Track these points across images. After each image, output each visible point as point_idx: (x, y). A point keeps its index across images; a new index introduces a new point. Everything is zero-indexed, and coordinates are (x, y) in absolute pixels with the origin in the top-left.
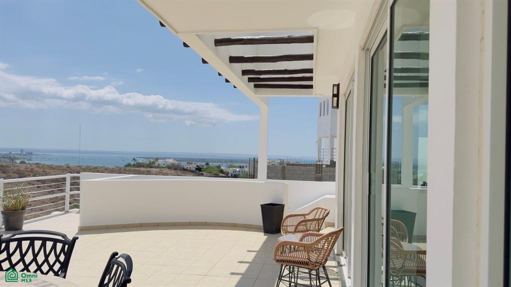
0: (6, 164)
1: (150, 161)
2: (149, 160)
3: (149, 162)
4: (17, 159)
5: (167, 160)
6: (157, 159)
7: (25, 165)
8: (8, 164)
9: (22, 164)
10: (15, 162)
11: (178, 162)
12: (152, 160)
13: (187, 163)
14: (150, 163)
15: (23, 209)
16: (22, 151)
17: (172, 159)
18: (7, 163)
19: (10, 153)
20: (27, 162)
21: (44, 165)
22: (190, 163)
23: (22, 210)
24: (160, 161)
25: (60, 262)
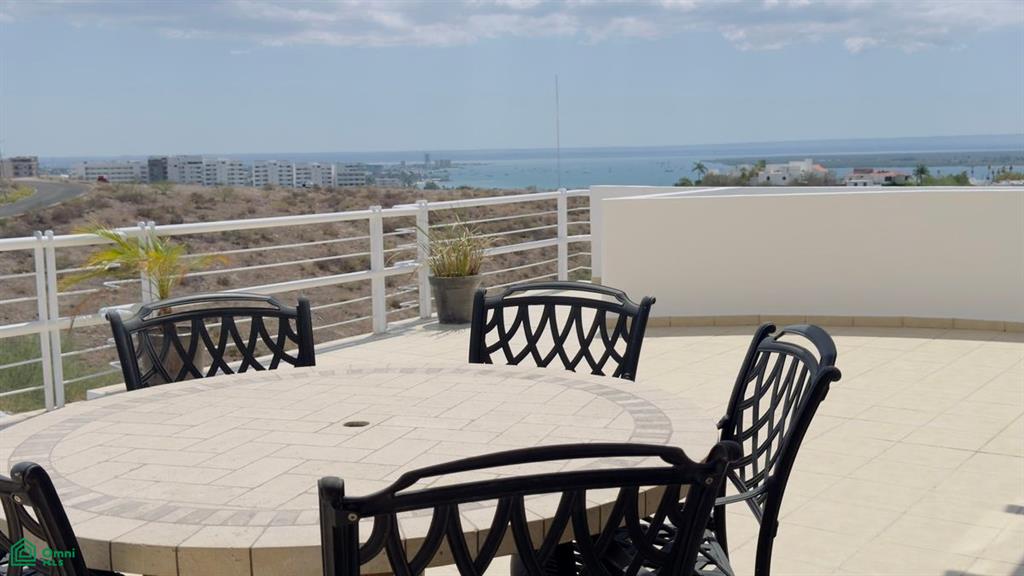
0: (396, 191)
1: (744, 169)
2: (742, 166)
3: (739, 174)
4: (419, 177)
5: (792, 164)
6: (763, 163)
7: (437, 191)
8: (401, 190)
9: (430, 191)
10: (415, 187)
11: (826, 170)
12: (748, 168)
13: (856, 171)
14: (743, 175)
15: (472, 272)
16: (427, 157)
17: (809, 161)
18: (398, 188)
19: (403, 163)
20: (440, 185)
21: (478, 190)
22: (864, 171)
23: (472, 274)
24: (771, 169)
25: (616, 357)
